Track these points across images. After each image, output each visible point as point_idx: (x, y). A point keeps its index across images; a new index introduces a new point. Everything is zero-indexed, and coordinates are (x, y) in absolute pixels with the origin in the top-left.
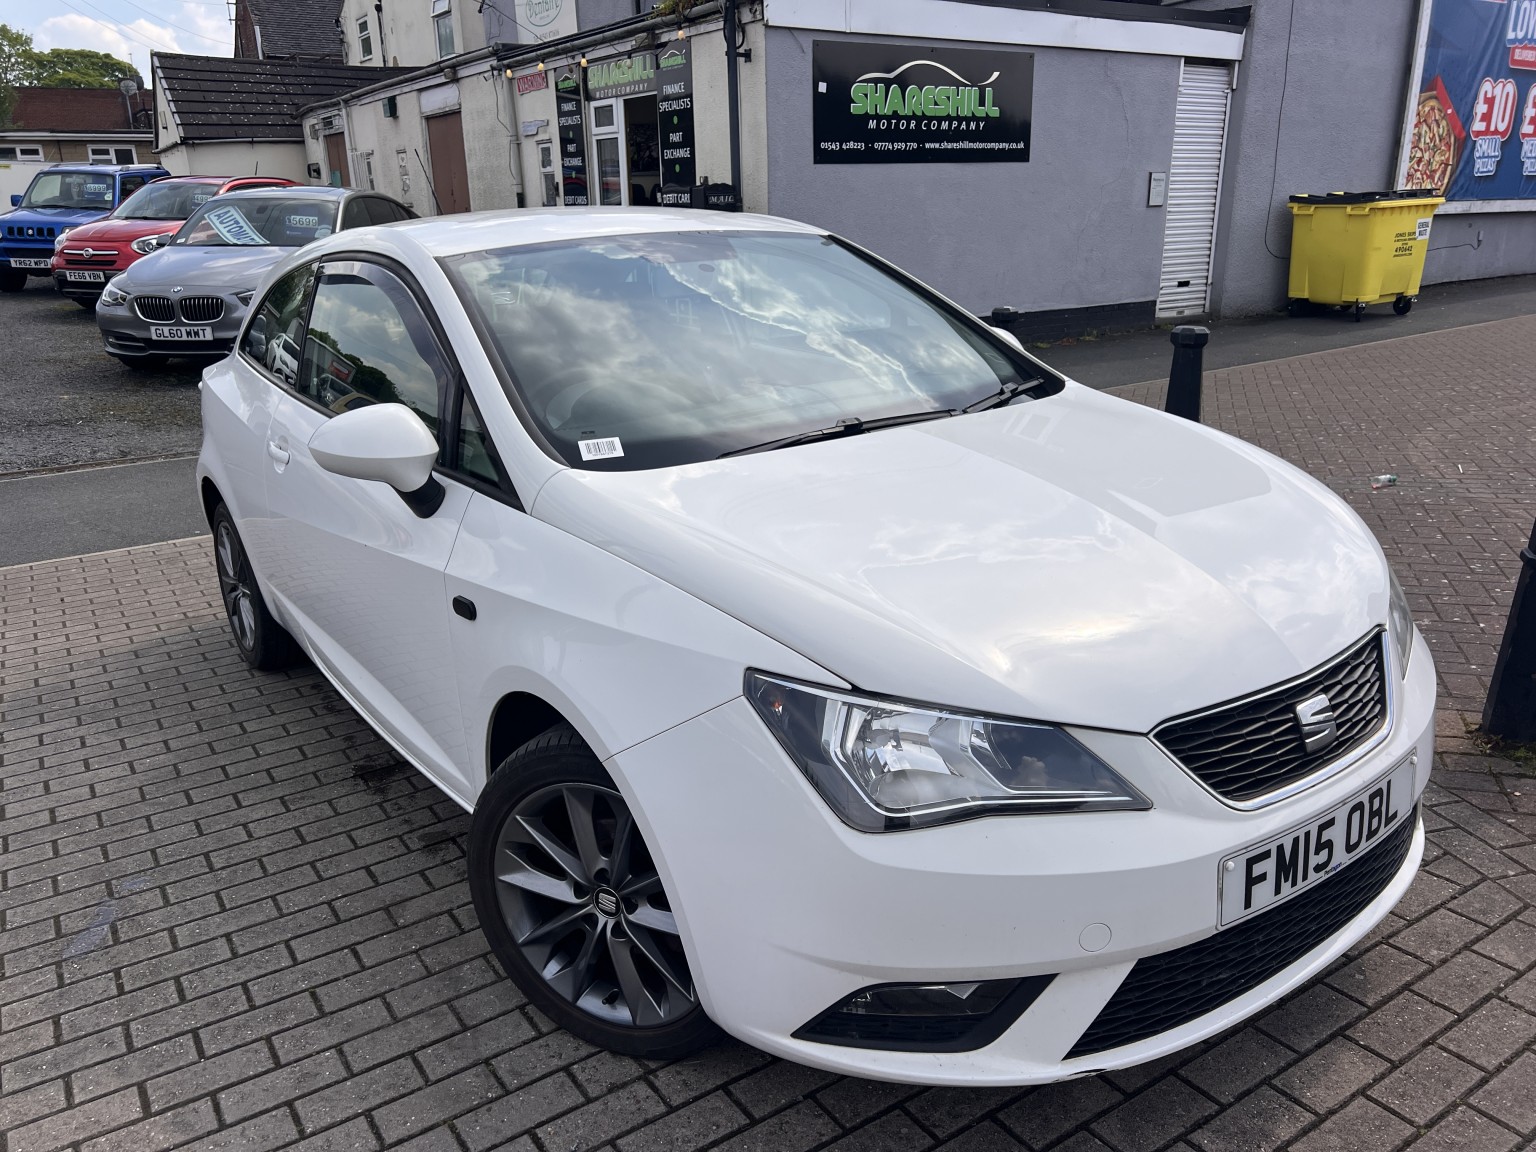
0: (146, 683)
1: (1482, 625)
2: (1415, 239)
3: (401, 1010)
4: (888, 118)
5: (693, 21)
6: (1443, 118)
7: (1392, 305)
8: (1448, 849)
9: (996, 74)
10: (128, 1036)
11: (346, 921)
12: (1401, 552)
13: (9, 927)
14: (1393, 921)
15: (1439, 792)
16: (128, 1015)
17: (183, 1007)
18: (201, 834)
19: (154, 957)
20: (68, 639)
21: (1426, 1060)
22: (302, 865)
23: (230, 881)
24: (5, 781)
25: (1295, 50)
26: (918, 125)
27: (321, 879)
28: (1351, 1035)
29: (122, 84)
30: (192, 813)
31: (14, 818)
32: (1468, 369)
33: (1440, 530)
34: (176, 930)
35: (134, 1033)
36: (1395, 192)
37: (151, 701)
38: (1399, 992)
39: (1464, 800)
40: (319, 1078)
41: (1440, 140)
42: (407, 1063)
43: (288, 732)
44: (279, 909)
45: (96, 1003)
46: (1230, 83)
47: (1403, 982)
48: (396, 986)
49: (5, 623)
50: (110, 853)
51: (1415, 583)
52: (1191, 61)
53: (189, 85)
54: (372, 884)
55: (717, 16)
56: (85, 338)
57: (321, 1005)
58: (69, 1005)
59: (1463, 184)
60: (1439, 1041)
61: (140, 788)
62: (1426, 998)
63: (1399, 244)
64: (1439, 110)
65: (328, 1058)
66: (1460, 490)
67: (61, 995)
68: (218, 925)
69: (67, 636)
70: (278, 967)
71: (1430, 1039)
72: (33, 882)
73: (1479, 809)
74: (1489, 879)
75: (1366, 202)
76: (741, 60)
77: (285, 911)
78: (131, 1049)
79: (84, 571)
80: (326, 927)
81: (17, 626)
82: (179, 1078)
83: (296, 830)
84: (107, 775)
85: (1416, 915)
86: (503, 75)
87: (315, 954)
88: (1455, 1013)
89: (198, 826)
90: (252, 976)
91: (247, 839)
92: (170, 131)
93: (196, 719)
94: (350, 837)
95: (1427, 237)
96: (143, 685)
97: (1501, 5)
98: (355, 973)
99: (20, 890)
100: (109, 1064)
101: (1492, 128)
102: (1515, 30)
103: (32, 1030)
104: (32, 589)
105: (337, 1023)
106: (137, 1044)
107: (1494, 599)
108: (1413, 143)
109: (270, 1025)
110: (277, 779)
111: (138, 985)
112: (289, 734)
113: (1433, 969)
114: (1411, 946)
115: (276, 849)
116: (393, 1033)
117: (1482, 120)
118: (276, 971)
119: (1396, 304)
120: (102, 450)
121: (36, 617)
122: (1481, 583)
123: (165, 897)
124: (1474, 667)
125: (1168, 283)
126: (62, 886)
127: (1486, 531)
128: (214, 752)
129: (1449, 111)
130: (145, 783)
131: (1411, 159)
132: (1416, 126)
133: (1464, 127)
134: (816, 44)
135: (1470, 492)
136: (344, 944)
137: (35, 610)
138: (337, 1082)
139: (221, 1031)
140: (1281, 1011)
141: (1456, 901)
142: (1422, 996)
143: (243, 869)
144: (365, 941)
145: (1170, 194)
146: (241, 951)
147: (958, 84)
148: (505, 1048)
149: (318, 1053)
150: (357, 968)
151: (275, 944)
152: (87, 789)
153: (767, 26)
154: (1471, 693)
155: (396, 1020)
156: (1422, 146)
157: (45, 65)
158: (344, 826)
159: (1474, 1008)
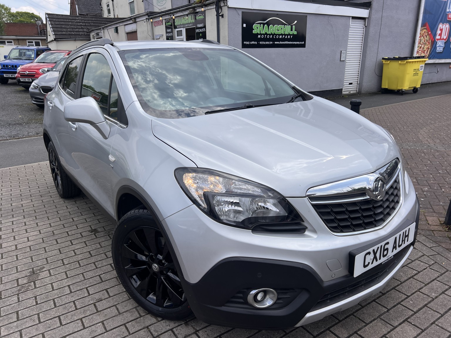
0: (44, 205)
1: (443, 190)
2: (419, 71)
3: (121, 310)
4: (264, 35)
5: (206, 5)
6: (428, 35)
7: (412, 90)
8: (436, 261)
9: (296, 22)
10: (39, 318)
11: (104, 281)
12: (418, 167)
13: (3, 282)
14: (421, 284)
15: (433, 243)
16: (39, 311)
17: (55, 309)
18: (61, 253)
19: (47, 293)
20: (21, 191)
21: (432, 329)
22: (91, 263)
23: (70, 268)
24: (2, 236)
25: (384, 14)
26: (273, 37)
27: (97, 268)
28: (410, 321)
29: (37, 22)
30: (58, 246)
31: (5, 248)
32: (435, 110)
33: (429, 160)
34: (53, 284)
35: (41, 317)
36: (413, 57)
37: (46, 211)
38: (423, 307)
39: (440, 245)
40: (97, 332)
41: (427, 41)
42: (123, 327)
43: (86, 221)
44: (84, 277)
45: (29, 307)
46: (365, 24)
47: (425, 304)
48: (120, 303)
49: (2, 186)
50: (33, 259)
51: (422, 176)
52: (353, 18)
53: (57, 23)
54: (112, 270)
55: (213, 4)
56: (26, 98)
57: (97, 309)
58: (21, 308)
59: (433, 54)
60: (436, 323)
61: (42, 238)
62: (432, 309)
63: (415, 72)
64: (427, 32)
65: (99, 326)
66: (435, 148)
67: (19, 304)
68: (66, 283)
69: (20, 190)
70: (84, 296)
71: (433, 322)
72: (10, 268)
73: (445, 248)
74: (449, 271)
75: (405, 60)
76: (221, 17)
77: (86, 278)
78: (40, 322)
79: (25, 170)
80: (98, 283)
81: (6, 187)
82: (54, 332)
83: (89, 252)
84: (33, 234)
85: (428, 282)
86: (150, 21)
87: (95, 292)
88: (440, 314)
89: (60, 251)
90: (76, 299)
91: (74, 255)
92: (51, 36)
93: (59, 217)
94: (106, 255)
95: (423, 70)
96: (43, 206)
97: (445, 1)
98: (107, 298)
99: (6, 271)
100: (33, 327)
101: (442, 38)
102: (449, 9)
103: (10, 316)
104: (10, 175)
105: (102, 314)
106: (42, 321)
107: (446, 181)
108: (419, 42)
109: (82, 315)
110: (83, 236)
111: (42, 301)
112: (87, 222)
113: (433, 300)
114: (426, 292)
115: (83, 258)
116: (119, 318)
117: (439, 35)
118: (84, 297)
119: (413, 90)
120: (31, 133)
121: (11, 184)
122: (442, 177)
123: (50, 273)
124: (441, 203)
125: (346, 84)
126: (19, 270)
127: (443, 160)
128: (64, 227)
129: (430, 33)
130: (44, 237)
131: (418, 47)
132: (420, 37)
133: (434, 37)
134: (243, 12)
135: (438, 148)
136: (104, 289)
137: (11, 182)
138: (102, 334)
139: (67, 316)
140: (388, 313)
141: (439, 278)
142: (430, 308)
143: (73, 264)
144: (110, 288)
145: (347, 57)
146: (73, 291)
147: (285, 24)
148: (153, 323)
149: (96, 324)
150: (108, 297)
151: (83, 289)
152: (26, 239)
153: (228, 7)
154: (441, 211)
155: (120, 314)
156: (421, 43)
157: (14, 16)
158: (104, 251)
159: (446, 312)
